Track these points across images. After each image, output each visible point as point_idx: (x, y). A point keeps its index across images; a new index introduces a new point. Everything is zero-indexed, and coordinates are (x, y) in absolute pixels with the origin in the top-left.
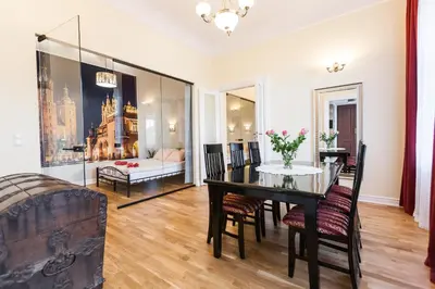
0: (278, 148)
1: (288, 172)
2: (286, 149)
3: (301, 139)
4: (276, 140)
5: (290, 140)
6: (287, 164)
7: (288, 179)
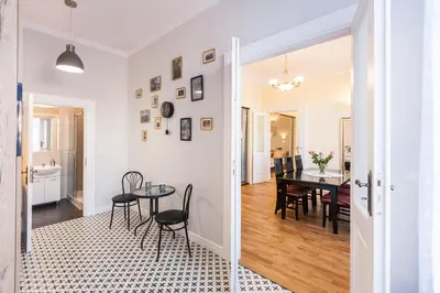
0: (316, 161)
1: (322, 176)
2: (321, 163)
3: (330, 157)
4: (315, 156)
5: (324, 158)
6: (322, 171)
7: (322, 179)
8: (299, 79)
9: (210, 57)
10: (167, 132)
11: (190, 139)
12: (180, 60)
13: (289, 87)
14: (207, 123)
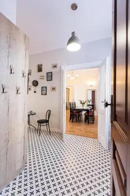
8: (77, 76)
9: (55, 66)
10: (35, 92)
11: (46, 94)
12: (41, 65)
13: (73, 78)
14: (54, 89)
